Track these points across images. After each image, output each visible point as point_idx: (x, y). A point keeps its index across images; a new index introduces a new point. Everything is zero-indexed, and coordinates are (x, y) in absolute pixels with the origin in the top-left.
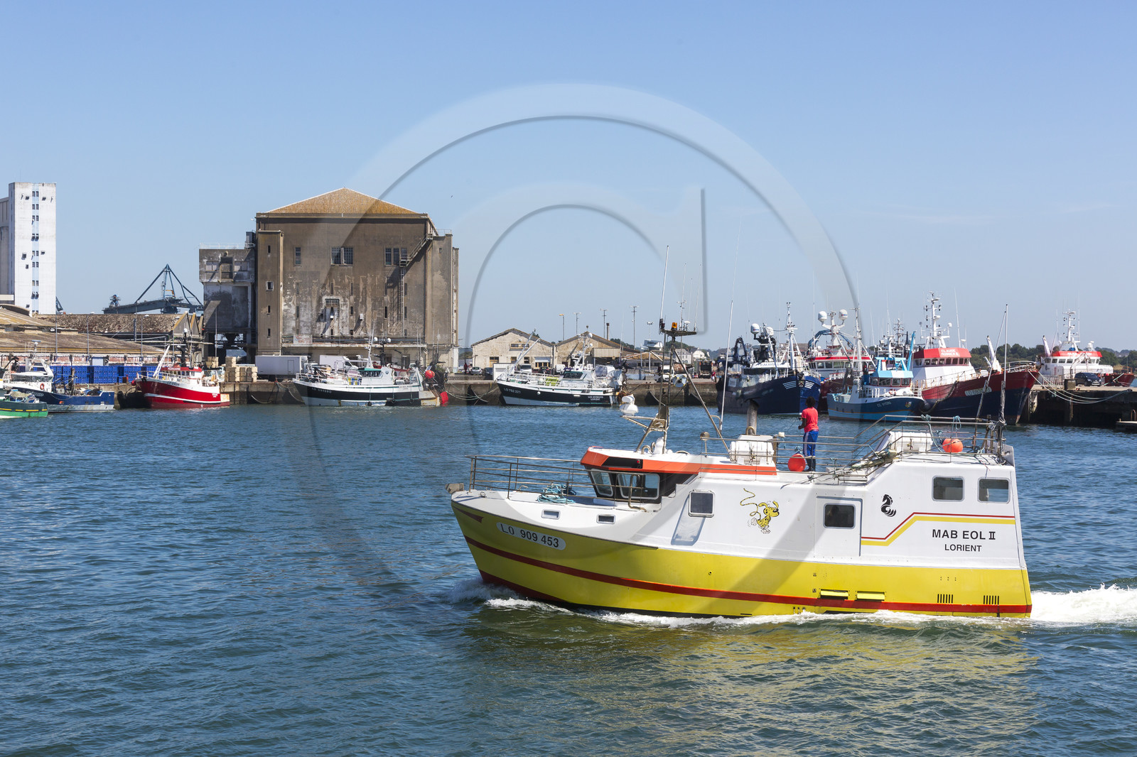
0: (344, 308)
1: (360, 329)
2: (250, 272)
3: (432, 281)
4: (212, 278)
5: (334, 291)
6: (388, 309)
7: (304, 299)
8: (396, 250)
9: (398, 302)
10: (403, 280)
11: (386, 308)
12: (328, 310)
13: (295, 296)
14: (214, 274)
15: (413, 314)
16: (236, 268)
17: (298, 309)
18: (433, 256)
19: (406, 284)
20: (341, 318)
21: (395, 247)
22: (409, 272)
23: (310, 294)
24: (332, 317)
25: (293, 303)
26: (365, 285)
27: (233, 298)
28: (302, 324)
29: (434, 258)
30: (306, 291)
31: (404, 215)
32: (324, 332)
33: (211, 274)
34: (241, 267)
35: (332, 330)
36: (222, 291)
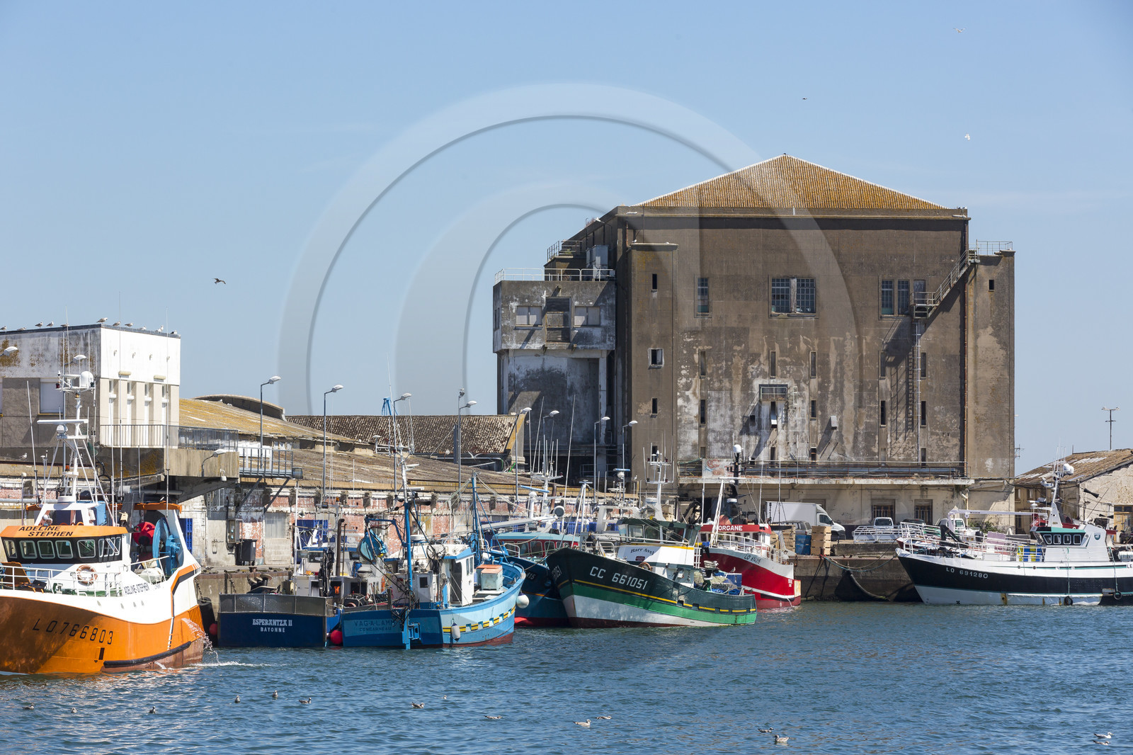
0: (798, 404)
1: (830, 448)
2: (606, 329)
3: (976, 347)
4: (527, 340)
5: (778, 369)
6: (888, 406)
7: (716, 385)
8: (904, 284)
9: (907, 393)
10: (920, 346)
11: (883, 403)
12: (766, 408)
13: (697, 377)
14: (532, 332)
15: (939, 417)
16: (578, 321)
17: (703, 405)
18: (979, 297)
19: (924, 355)
20: (791, 424)
21: (902, 277)
22: (929, 329)
23: (728, 374)
24: (774, 422)
25: (694, 393)
26: (841, 355)
27: (569, 383)
28: (711, 437)
29: (979, 301)
30: (721, 368)
31: (920, 211)
32: (757, 452)
33: (526, 332)
34: (587, 318)
35: (773, 450)
36: (546, 368)
